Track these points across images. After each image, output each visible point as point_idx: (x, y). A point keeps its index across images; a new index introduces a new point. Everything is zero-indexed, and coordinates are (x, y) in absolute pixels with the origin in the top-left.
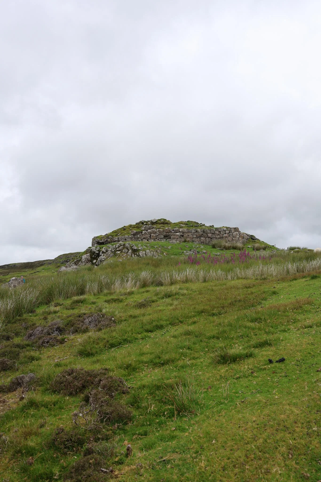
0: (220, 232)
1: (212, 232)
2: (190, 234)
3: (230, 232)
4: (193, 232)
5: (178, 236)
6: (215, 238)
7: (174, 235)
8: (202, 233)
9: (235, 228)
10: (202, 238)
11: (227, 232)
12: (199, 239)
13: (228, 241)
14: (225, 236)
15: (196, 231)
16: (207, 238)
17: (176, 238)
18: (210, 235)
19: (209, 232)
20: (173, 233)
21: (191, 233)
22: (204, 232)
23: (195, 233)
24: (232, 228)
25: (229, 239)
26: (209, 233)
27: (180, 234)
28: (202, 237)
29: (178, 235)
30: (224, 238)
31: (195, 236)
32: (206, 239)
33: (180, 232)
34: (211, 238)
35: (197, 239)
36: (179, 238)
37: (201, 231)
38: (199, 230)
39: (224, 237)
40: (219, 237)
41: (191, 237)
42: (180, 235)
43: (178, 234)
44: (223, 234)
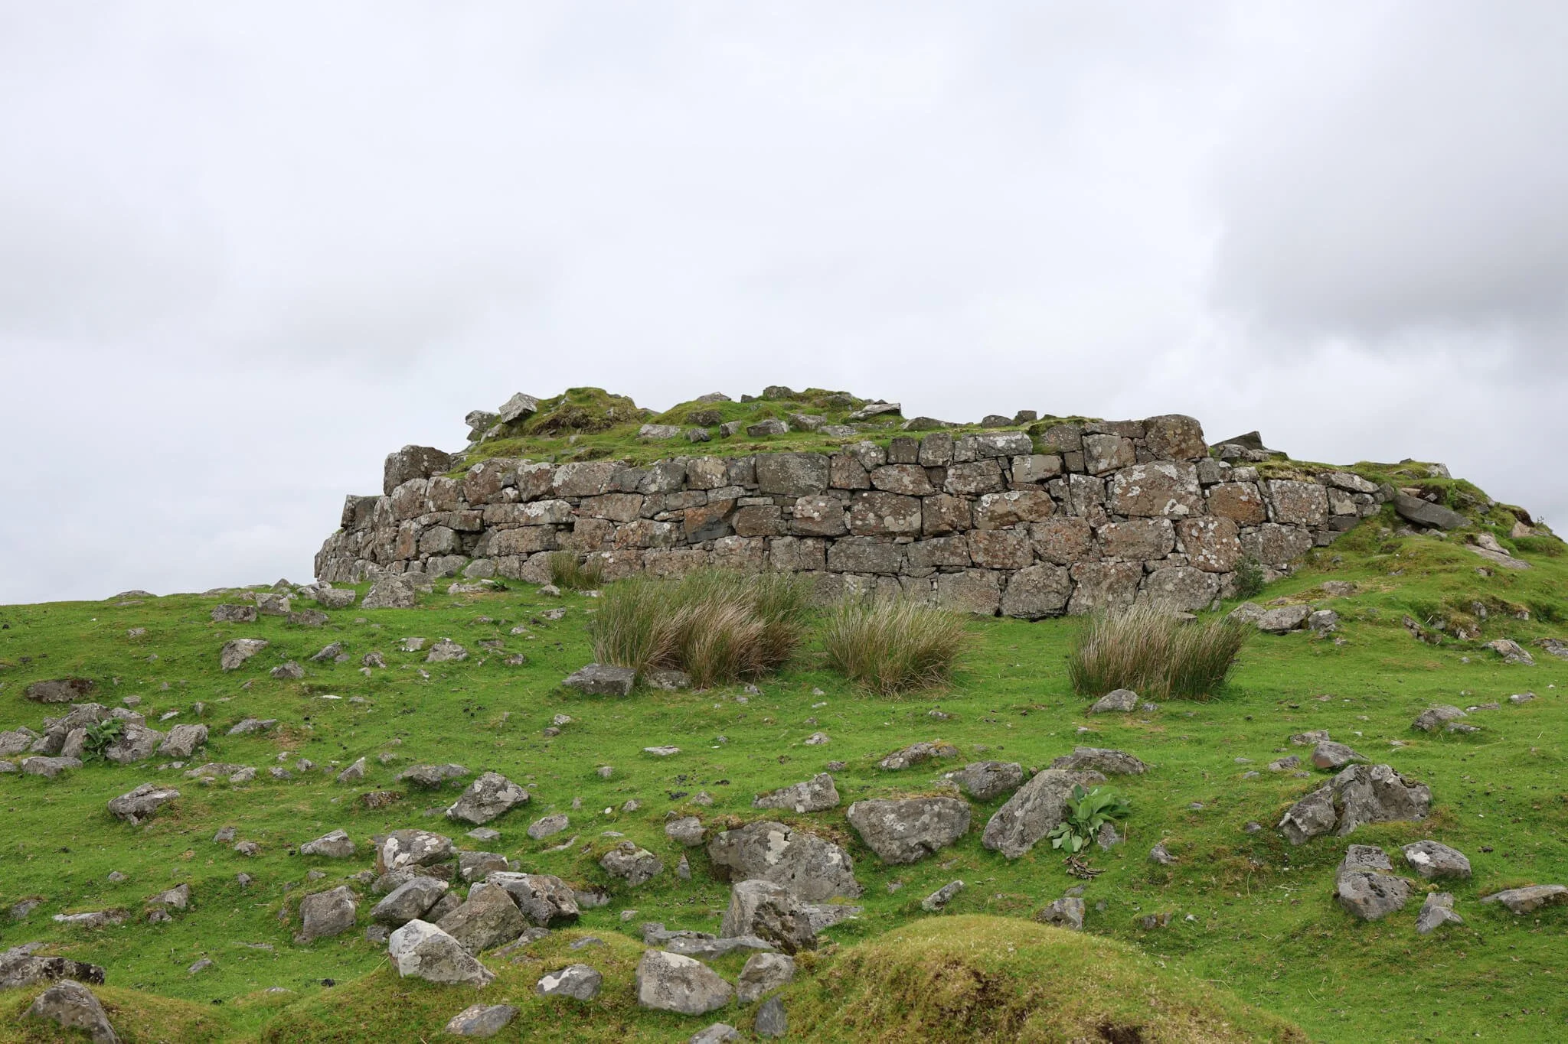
0: (934, 472)
1: (838, 479)
2: (625, 509)
3: (1065, 470)
4: (653, 488)
5: (533, 533)
6: (865, 531)
7: (515, 524)
8: (737, 491)
9: (1146, 425)
10: (728, 540)
11: (1028, 467)
12: (696, 550)
13: (1023, 556)
14: (1000, 509)
15: (686, 479)
16: (778, 543)
17: (524, 546)
18: (811, 508)
19: (808, 477)
20: (508, 507)
21: (639, 498)
22: (756, 481)
23: (673, 501)
24: (1112, 426)
25: (1038, 536)
26: (807, 491)
27: (550, 510)
28: (732, 532)
29: (532, 524)
30: (985, 526)
31: (667, 526)
32: (767, 547)
33: (552, 494)
34: (831, 539)
35: (683, 551)
36: (536, 546)
37: (726, 474)
38: (709, 465)
39: (981, 519)
40: (915, 521)
41: (632, 539)
42: (547, 519)
43: (537, 509)
44: (972, 488)
